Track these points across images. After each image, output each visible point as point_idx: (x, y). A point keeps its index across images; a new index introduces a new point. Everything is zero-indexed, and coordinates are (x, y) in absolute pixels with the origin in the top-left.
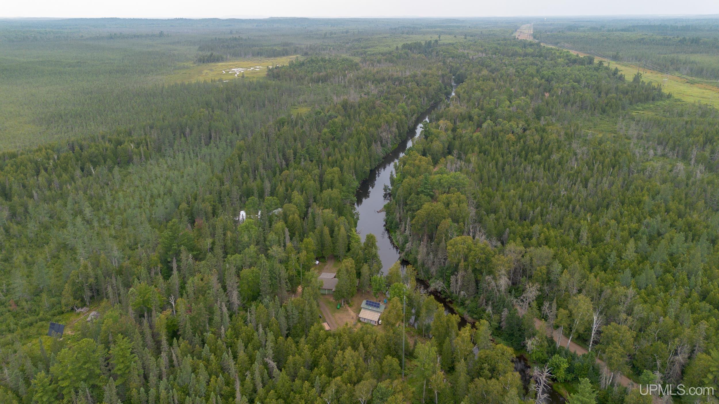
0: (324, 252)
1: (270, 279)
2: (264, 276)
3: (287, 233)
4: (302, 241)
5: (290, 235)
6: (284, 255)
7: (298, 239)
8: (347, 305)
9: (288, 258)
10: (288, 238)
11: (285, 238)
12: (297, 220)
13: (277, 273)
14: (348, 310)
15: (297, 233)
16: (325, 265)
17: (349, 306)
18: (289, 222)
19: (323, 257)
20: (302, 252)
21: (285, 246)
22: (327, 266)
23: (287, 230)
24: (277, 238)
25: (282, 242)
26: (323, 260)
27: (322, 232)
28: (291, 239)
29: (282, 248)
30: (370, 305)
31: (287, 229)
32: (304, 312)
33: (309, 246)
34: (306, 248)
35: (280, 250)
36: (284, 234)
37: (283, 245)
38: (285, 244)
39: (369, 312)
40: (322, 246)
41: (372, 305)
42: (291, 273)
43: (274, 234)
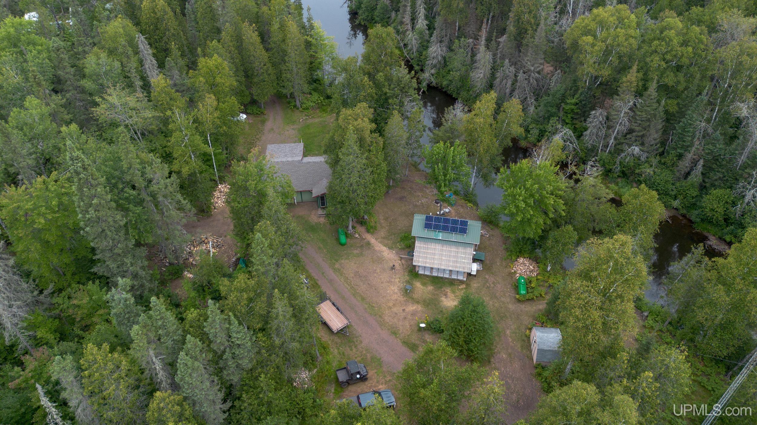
0: (255, 91)
1: (120, 207)
2: (91, 205)
3: (146, 51)
4: (192, 65)
5: (154, 55)
6: (149, 114)
7: (182, 62)
8: (361, 229)
9: (166, 121)
10: (150, 62)
11: (141, 62)
12: (166, 13)
13: (140, 183)
14: (369, 244)
15: (173, 46)
16: (263, 122)
17: (368, 231)
18: (144, 17)
19: (254, 102)
20: (201, 98)
21: (146, 86)
22: (269, 124)
23: (141, 41)
24: (117, 64)
25: (134, 74)
26: (255, 109)
27: (239, 39)
28: (161, 65)
29: (140, 94)
30: (437, 228)
31: (142, 38)
32: (274, 324)
33: (218, 80)
34: (213, 87)
35: (132, 101)
36: (136, 52)
37: (138, 83)
38: (144, 79)
39: (438, 247)
40: (247, 76)
41: (445, 229)
42: (185, 171)
43: (103, 55)
